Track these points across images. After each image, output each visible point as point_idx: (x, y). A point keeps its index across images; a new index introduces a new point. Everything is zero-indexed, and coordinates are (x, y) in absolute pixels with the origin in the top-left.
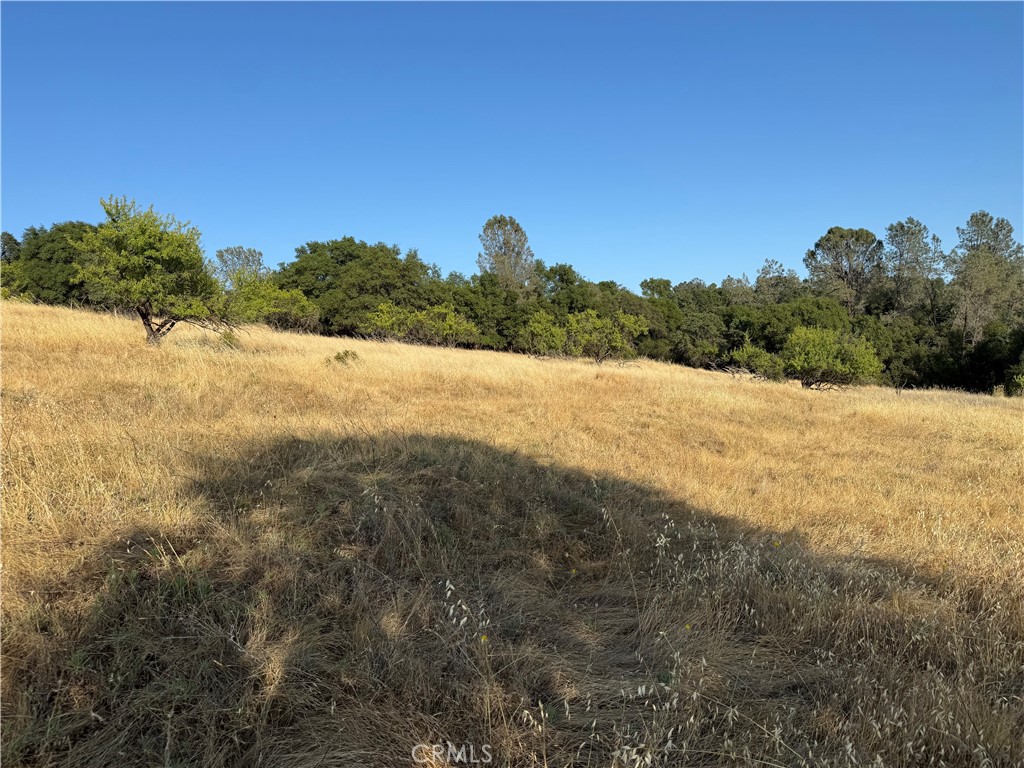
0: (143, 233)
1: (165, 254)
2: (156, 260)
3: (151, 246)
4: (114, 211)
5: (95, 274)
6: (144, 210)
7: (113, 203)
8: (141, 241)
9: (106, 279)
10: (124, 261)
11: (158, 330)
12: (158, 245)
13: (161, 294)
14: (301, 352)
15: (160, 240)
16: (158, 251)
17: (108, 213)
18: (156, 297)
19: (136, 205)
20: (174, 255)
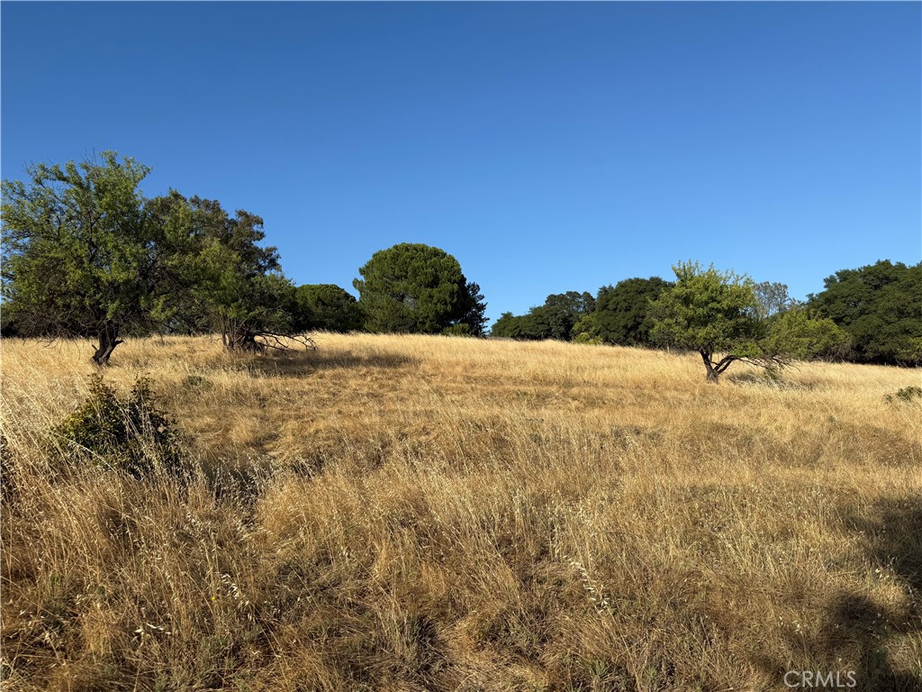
0: (707, 289)
1: (725, 304)
2: (718, 311)
3: (713, 299)
4: (682, 273)
5: (669, 325)
6: (705, 269)
7: (682, 267)
8: (705, 297)
9: (677, 328)
10: (691, 313)
11: (717, 368)
12: (719, 298)
13: (721, 339)
14: (849, 386)
15: (721, 293)
16: (719, 302)
17: (678, 275)
18: (717, 341)
19: (699, 266)
20: (732, 305)
